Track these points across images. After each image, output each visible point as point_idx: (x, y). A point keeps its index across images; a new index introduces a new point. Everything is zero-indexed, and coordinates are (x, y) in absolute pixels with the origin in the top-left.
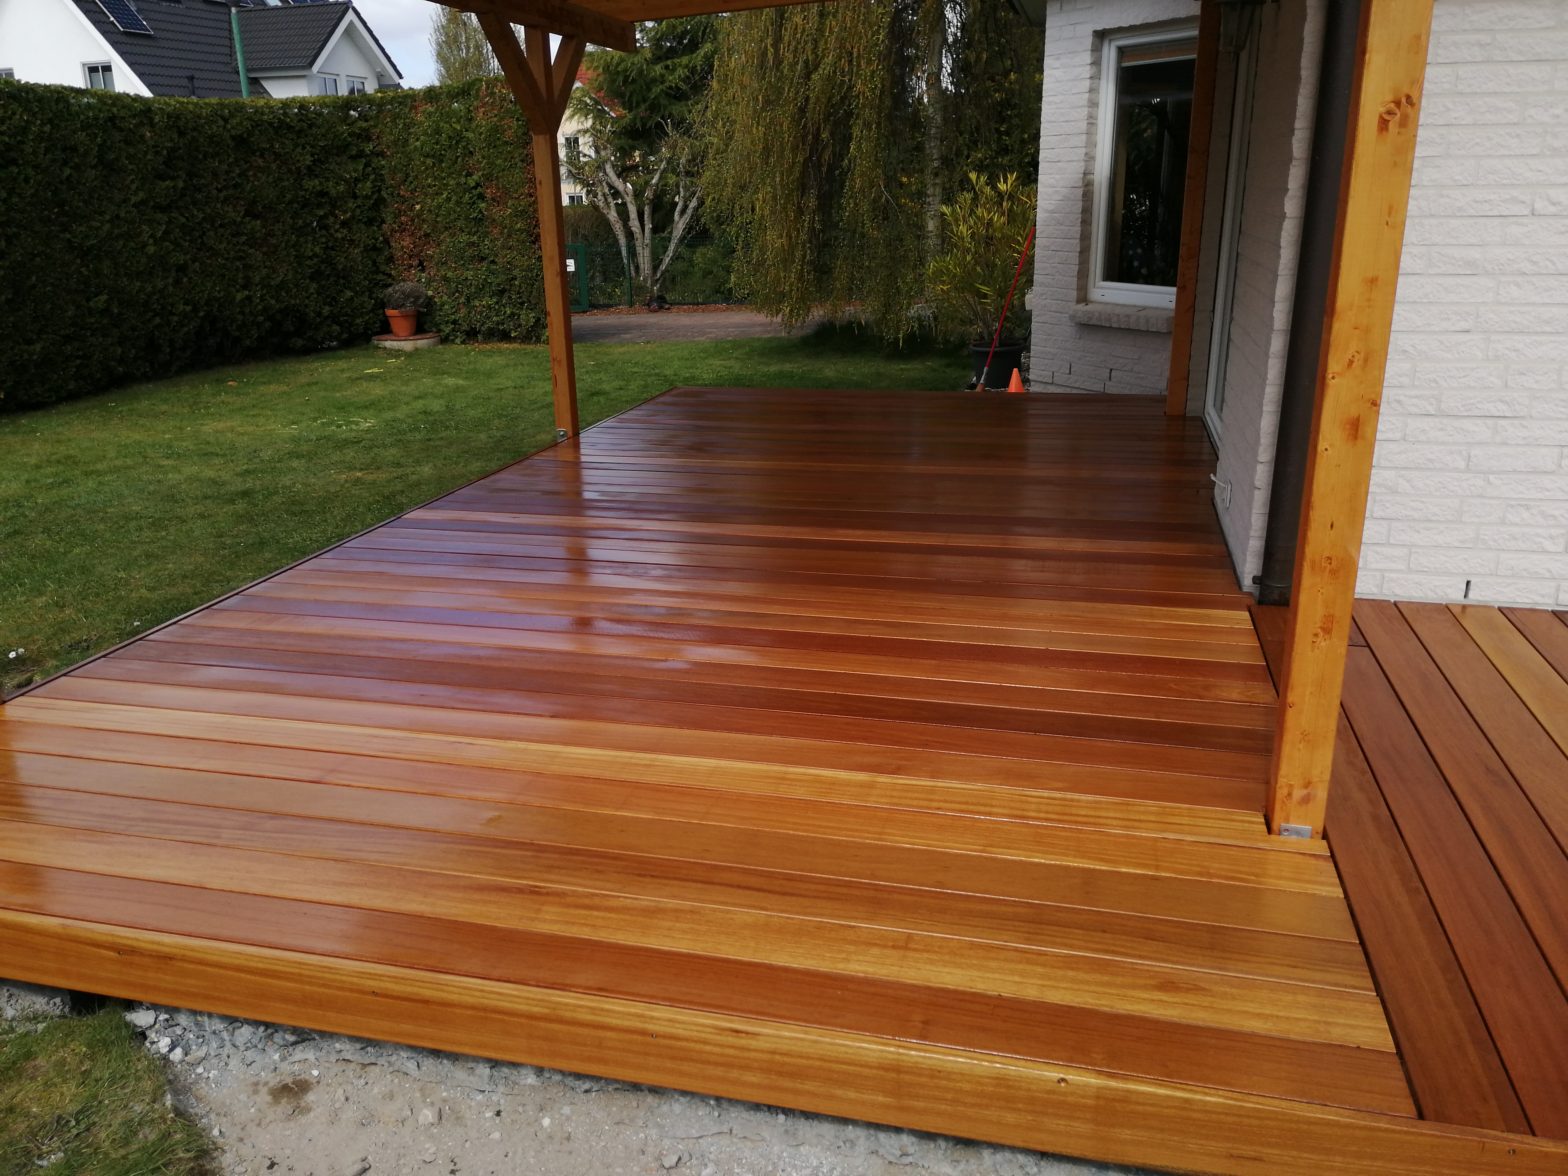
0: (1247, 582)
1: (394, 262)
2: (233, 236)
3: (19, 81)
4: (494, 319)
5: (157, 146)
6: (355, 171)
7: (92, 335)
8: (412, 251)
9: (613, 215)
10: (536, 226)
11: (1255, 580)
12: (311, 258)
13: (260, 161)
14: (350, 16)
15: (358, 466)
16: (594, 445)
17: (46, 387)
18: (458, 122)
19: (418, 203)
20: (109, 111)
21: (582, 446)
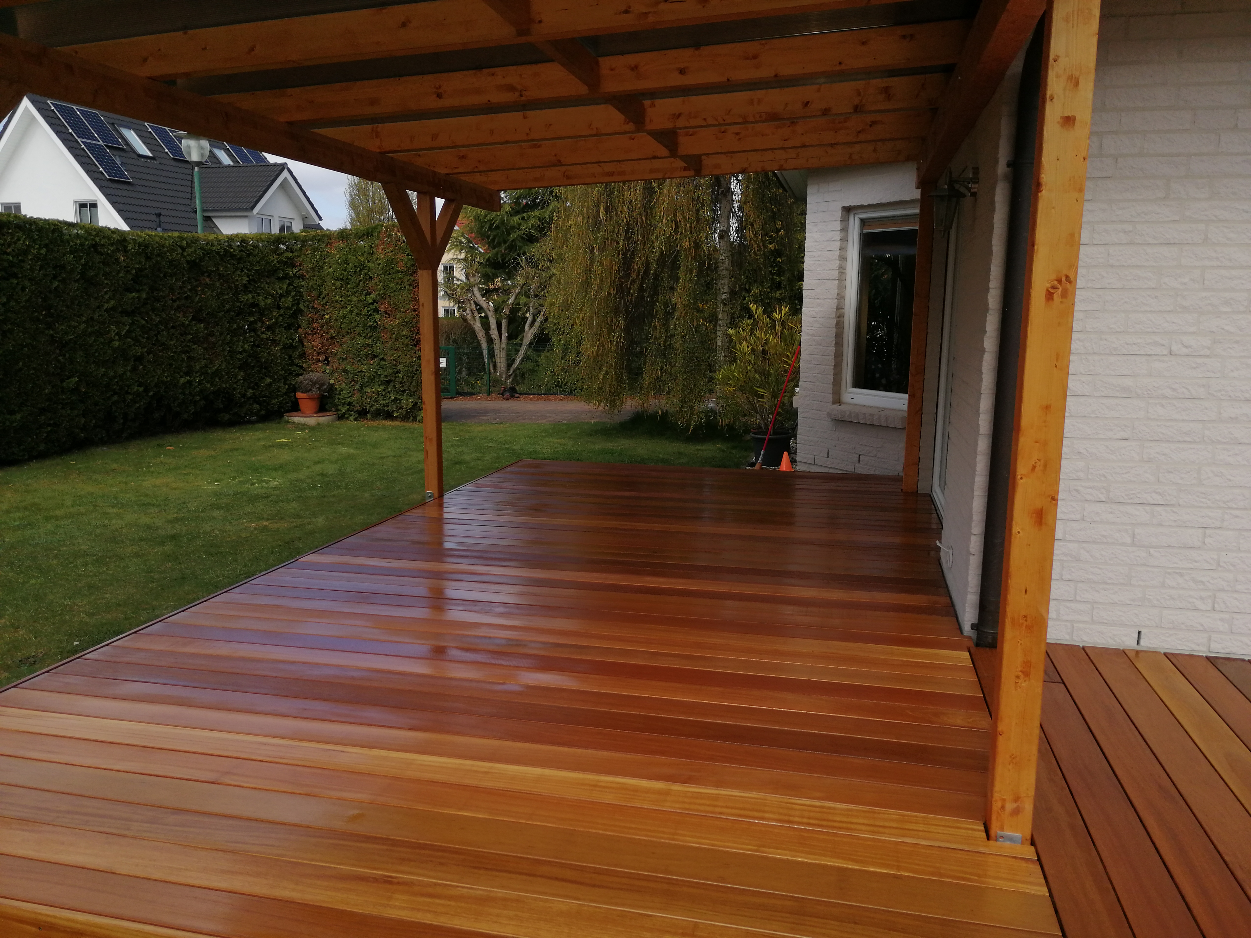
0: (967, 628)
1: (306, 357)
2: (181, 335)
3: (25, 216)
4: (381, 402)
5: (129, 267)
6: (281, 288)
7: (62, 408)
8: (320, 349)
9: (477, 326)
10: (417, 333)
11: (973, 626)
12: (241, 353)
13: (207, 280)
14: (285, 174)
15: (265, 516)
16: (454, 504)
17: (22, 447)
18: (363, 255)
19: (327, 314)
20: (93, 240)
21: (445, 505)
